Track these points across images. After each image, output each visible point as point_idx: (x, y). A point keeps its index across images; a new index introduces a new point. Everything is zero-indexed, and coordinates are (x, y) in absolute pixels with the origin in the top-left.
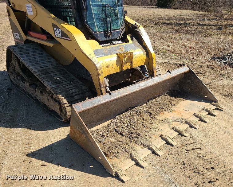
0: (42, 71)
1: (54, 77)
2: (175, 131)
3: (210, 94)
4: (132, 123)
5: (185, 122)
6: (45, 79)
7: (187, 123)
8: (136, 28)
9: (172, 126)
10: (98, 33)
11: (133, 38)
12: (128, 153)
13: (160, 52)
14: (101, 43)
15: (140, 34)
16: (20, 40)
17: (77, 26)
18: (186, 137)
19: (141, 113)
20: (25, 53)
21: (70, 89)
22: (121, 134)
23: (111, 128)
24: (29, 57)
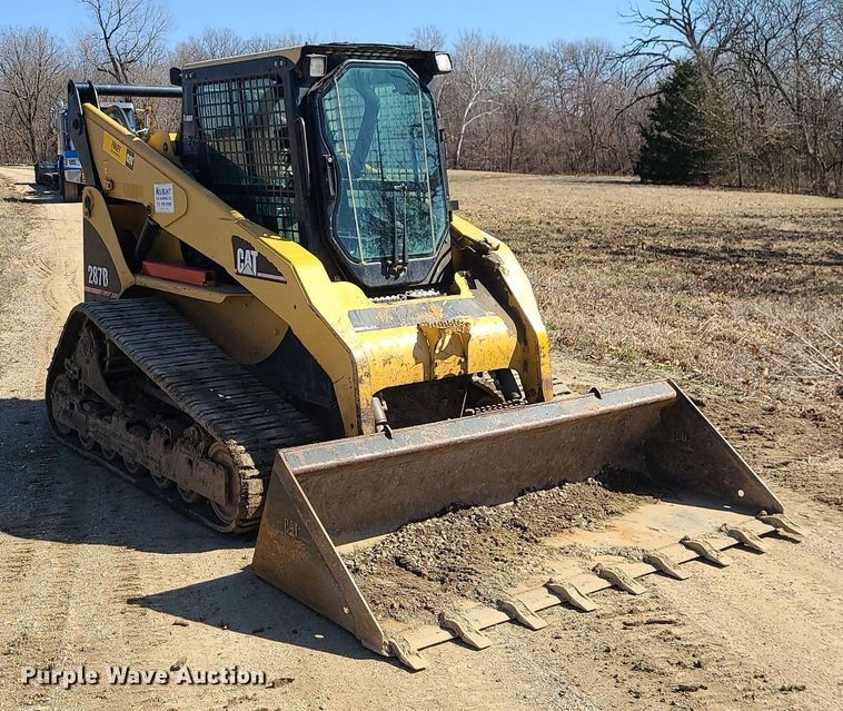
0: (181, 374)
1: (216, 393)
2: (599, 576)
3: (752, 482)
4: (454, 548)
5: (641, 558)
6: (191, 396)
7: (648, 560)
8: (486, 251)
9: (592, 565)
10: (364, 263)
11: (477, 282)
12: (433, 612)
13: (607, 357)
14: (371, 292)
15: (500, 269)
16: (107, 289)
17: (304, 243)
18: (635, 594)
19: (488, 524)
20: (129, 325)
21: (265, 426)
22: (414, 572)
23: (384, 554)
24: (142, 336)
